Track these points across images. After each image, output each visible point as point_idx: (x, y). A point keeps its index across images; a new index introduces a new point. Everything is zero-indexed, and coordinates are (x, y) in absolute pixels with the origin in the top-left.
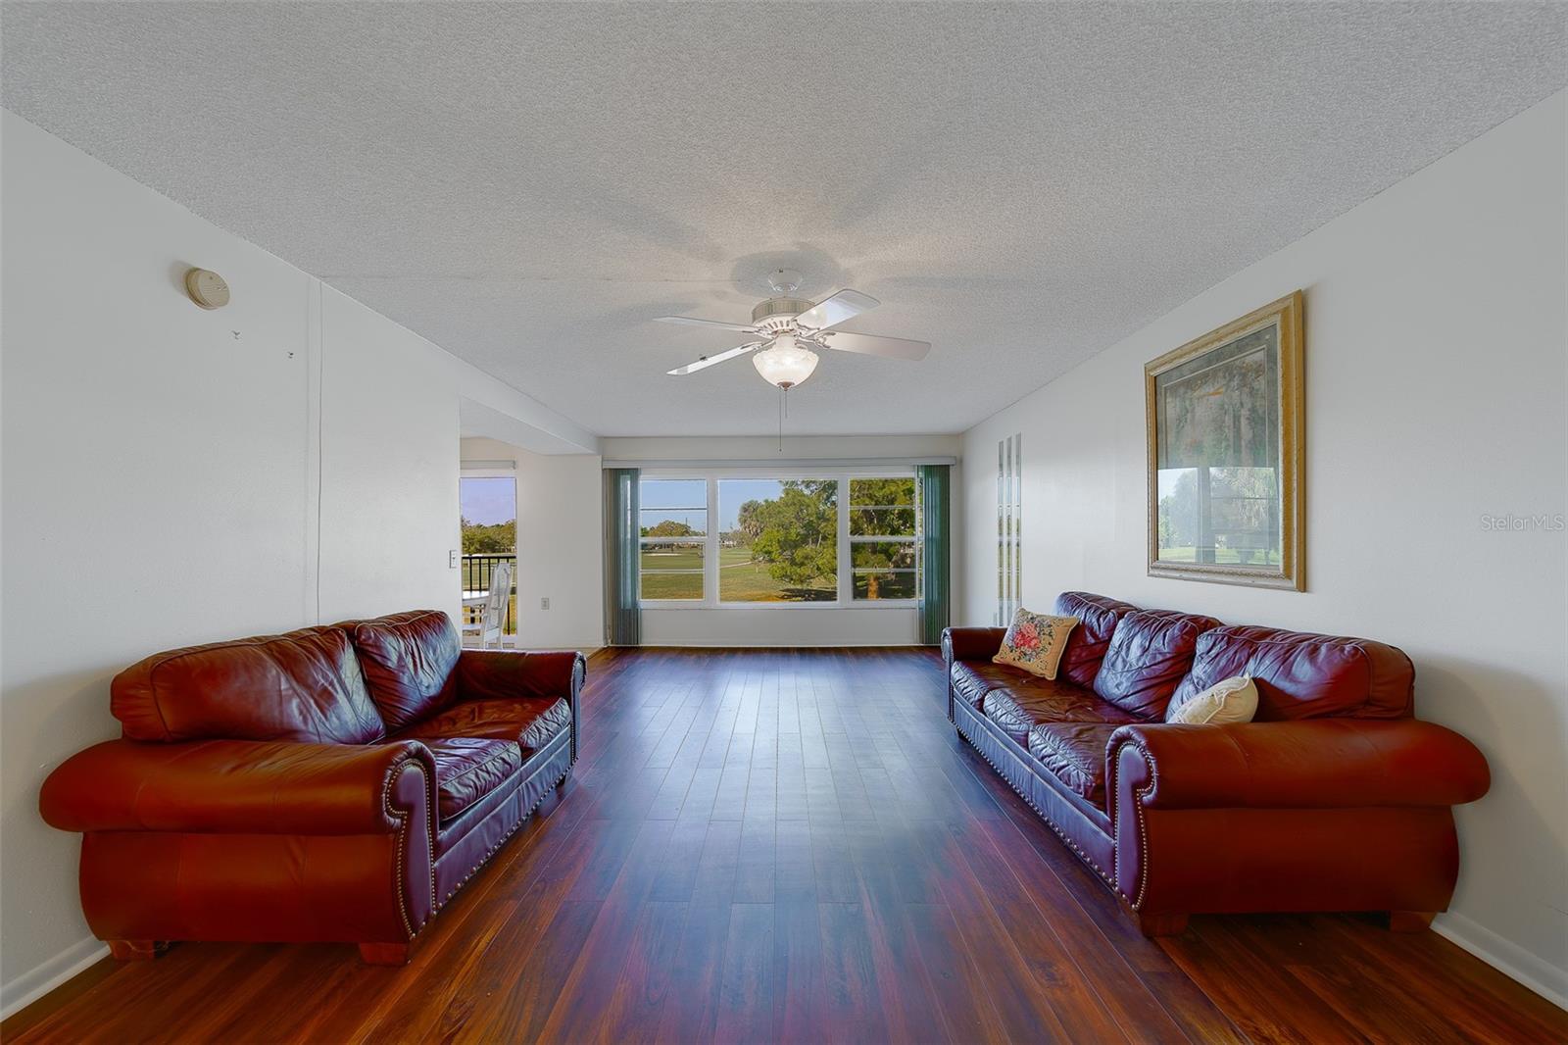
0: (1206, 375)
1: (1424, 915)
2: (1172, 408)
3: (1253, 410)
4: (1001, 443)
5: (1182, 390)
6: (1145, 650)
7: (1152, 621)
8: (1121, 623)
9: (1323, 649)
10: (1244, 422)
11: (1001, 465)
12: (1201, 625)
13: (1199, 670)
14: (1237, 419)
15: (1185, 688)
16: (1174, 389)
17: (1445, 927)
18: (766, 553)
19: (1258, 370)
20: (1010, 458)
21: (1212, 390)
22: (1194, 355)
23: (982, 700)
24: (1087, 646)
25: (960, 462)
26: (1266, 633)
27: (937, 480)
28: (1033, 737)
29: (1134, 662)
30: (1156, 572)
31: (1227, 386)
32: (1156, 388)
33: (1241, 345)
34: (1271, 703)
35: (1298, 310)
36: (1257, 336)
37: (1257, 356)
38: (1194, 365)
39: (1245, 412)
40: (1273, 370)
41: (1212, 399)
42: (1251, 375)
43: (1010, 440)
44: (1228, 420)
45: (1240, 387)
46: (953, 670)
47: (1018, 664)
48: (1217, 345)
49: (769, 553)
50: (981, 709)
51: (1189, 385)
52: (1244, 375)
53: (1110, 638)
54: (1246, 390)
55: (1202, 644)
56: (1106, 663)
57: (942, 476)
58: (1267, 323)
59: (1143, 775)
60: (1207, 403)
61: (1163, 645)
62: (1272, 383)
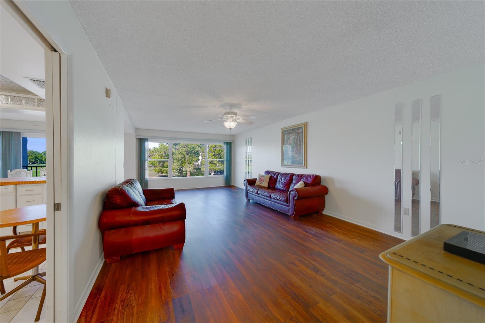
0: (292, 132)
1: (321, 211)
2: (286, 137)
3: (299, 139)
4: (246, 139)
5: (288, 134)
6: (285, 180)
7: (284, 175)
8: (279, 175)
9: (311, 176)
10: (298, 141)
11: (246, 143)
12: (293, 175)
13: (294, 182)
14: (297, 140)
15: (292, 185)
16: (286, 134)
17: (324, 213)
18: (153, 164)
19: (300, 133)
20: (248, 142)
21: (293, 135)
22: (290, 129)
23: (258, 192)
24: (273, 180)
25: (234, 142)
26: (303, 175)
27: (229, 146)
28: (272, 196)
29: (283, 182)
30: (283, 166)
31: (295, 135)
32: (283, 133)
33: (298, 129)
34: (306, 184)
35: (306, 125)
36: (300, 128)
37: (300, 131)
38: (290, 130)
39: (298, 140)
40: (303, 133)
41: (293, 137)
42: (299, 134)
43: (249, 138)
44: (296, 140)
45: (298, 135)
46: (248, 187)
47: (261, 185)
48: (294, 128)
49: (154, 164)
50: (258, 194)
51: (289, 133)
52: (298, 134)
53: (277, 178)
54: (298, 136)
55: (294, 177)
56: (277, 183)
57: (229, 145)
58: (301, 126)
59: (295, 195)
60: (292, 137)
61: (288, 178)
62: (302, 136)
